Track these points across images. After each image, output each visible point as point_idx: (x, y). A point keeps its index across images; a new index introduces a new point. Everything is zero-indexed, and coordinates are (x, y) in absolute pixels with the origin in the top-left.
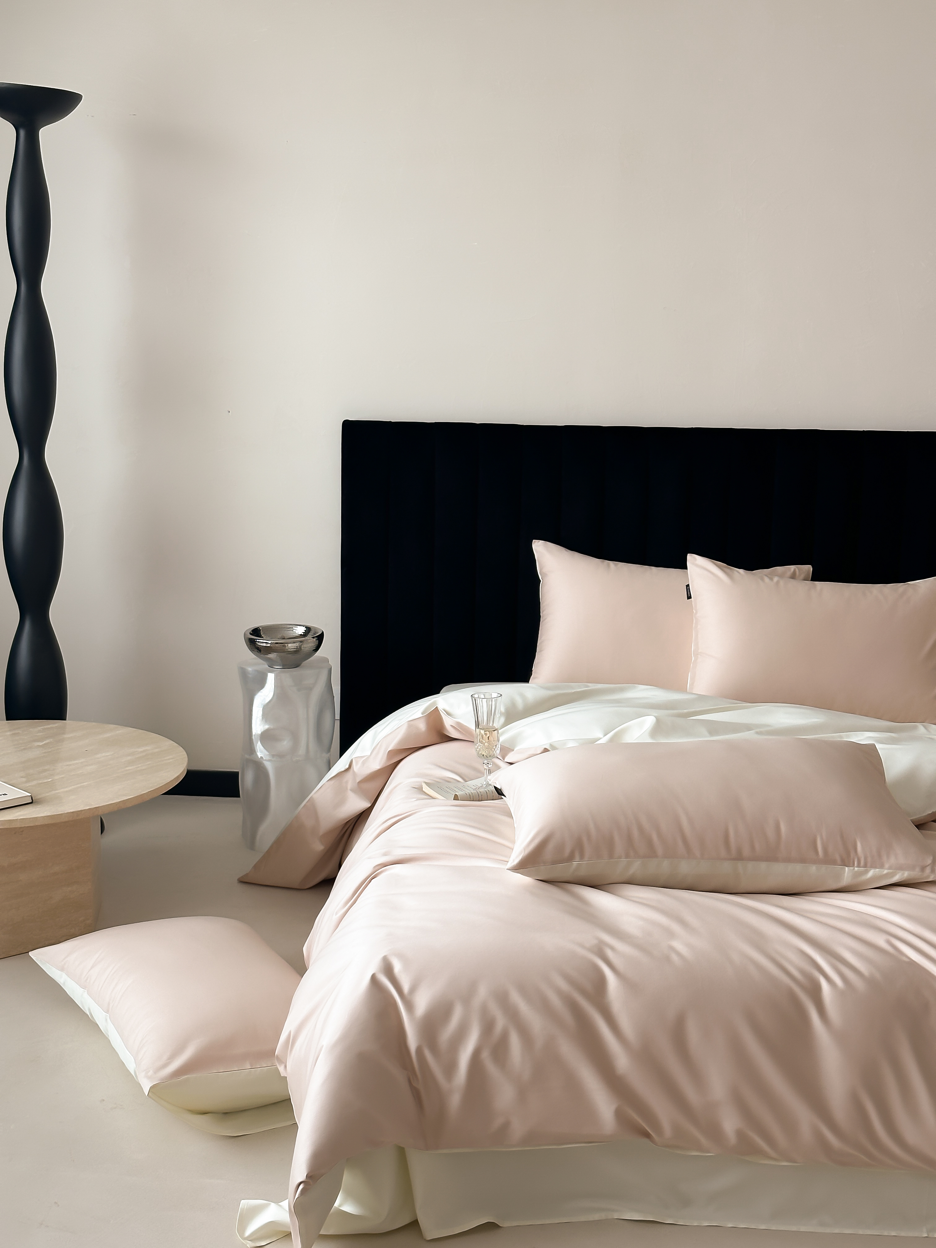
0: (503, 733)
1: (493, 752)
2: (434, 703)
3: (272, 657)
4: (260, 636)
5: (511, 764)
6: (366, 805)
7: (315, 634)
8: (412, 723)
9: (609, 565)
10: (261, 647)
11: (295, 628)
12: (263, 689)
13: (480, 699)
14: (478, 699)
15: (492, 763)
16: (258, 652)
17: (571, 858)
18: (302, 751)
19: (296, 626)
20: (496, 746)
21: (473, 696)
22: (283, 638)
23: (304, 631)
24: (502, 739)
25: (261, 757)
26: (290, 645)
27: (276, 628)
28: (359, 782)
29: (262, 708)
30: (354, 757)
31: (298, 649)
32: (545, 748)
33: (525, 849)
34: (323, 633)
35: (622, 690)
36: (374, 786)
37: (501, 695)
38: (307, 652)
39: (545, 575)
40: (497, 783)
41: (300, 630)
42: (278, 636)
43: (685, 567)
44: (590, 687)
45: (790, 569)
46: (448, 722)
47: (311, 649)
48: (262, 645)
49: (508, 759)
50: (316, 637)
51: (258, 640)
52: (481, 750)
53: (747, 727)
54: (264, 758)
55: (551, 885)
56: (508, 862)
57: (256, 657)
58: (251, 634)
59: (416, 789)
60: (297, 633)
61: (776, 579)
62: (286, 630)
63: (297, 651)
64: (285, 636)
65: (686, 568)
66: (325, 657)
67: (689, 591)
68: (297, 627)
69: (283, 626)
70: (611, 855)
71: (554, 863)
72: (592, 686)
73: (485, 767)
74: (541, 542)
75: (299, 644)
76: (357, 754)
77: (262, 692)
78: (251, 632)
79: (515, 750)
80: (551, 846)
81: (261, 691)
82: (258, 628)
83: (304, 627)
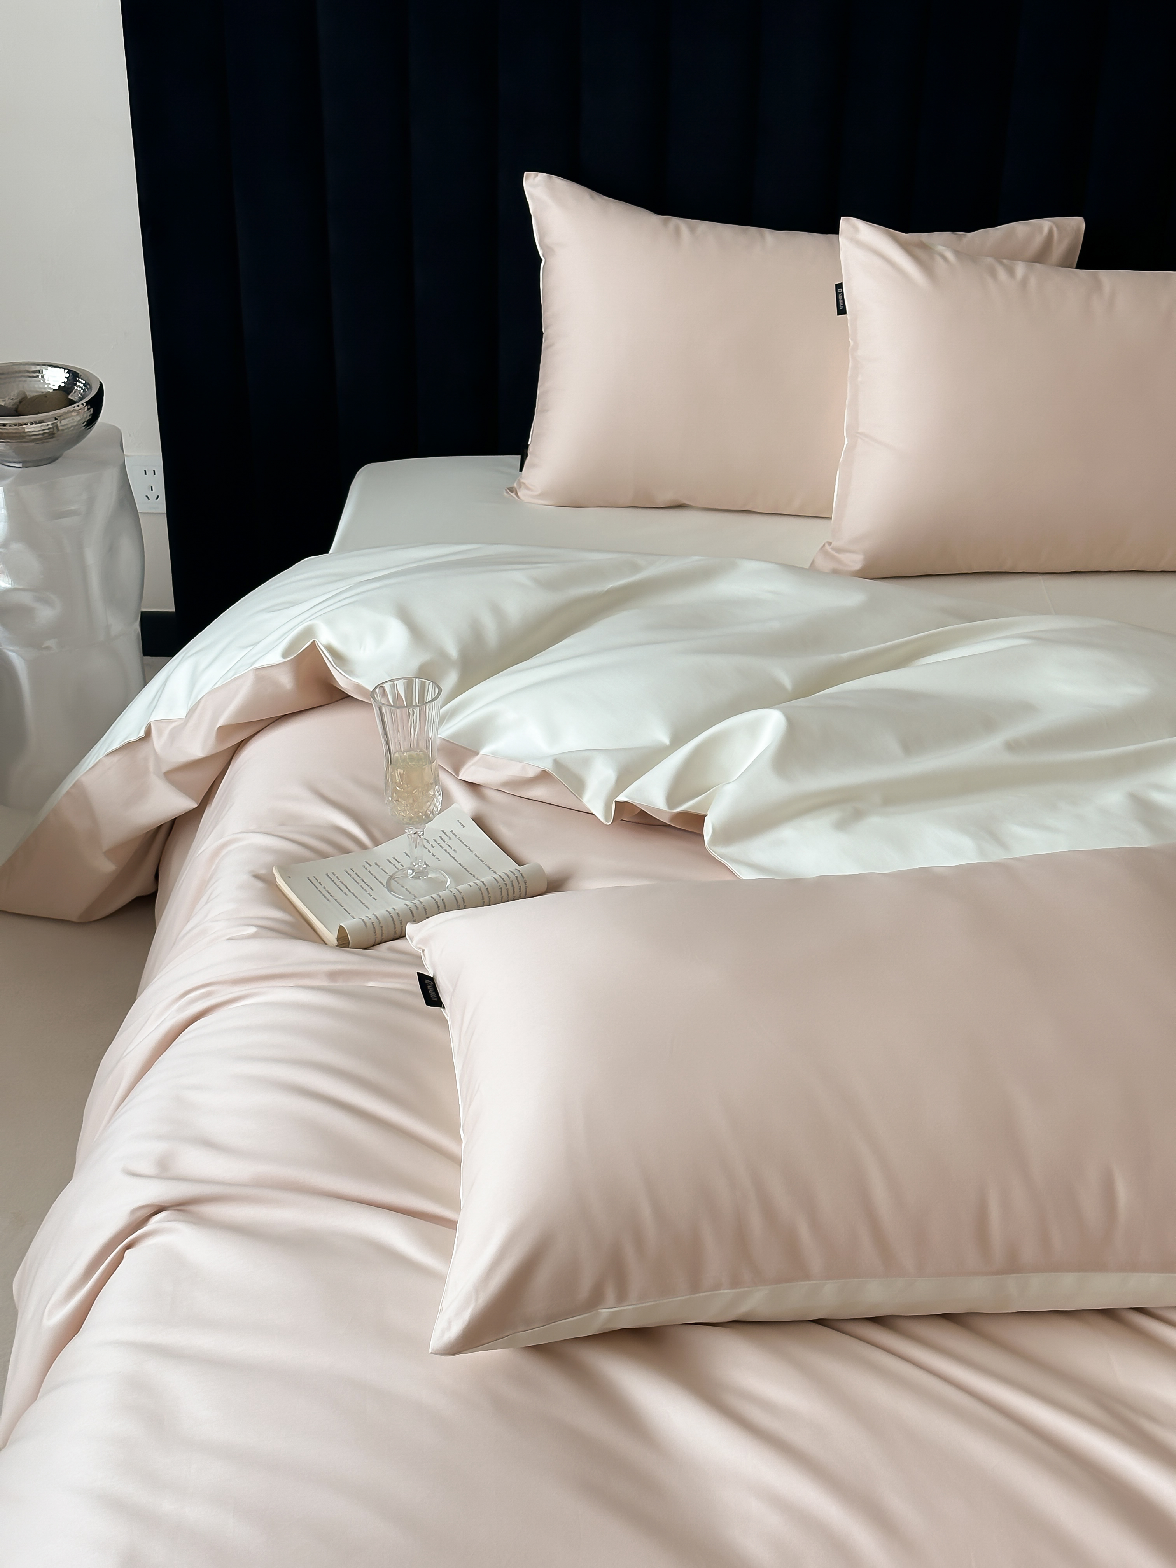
2: (309, 632)
6: (190, 804)
8: (263, 672)
11: (46, 373)
17: (595, 1300)
19: (49, 368)
23: (66, 380)
27: (8, 373)
28: (170, 770)
30: (153, 716)
36: (198, 777)
39: (549, 249)
40: (426, 952)
41: (60, 377)
45: (1041, 228)
46: (339, 678)
47: (77, 427)
50: (88, 401)
59: (263, 882)
60: (50, 387)
61: (1019, 270)
62: (27, 377)
63: (48, 435)
64: (26, 394)
67: (840, 297)
68: (52, 370)
69: (22, 368)
71: (553, 1318)
74: (541, 177)
76: (159, 714)
80: (543, 1278)
83: (66, 371)
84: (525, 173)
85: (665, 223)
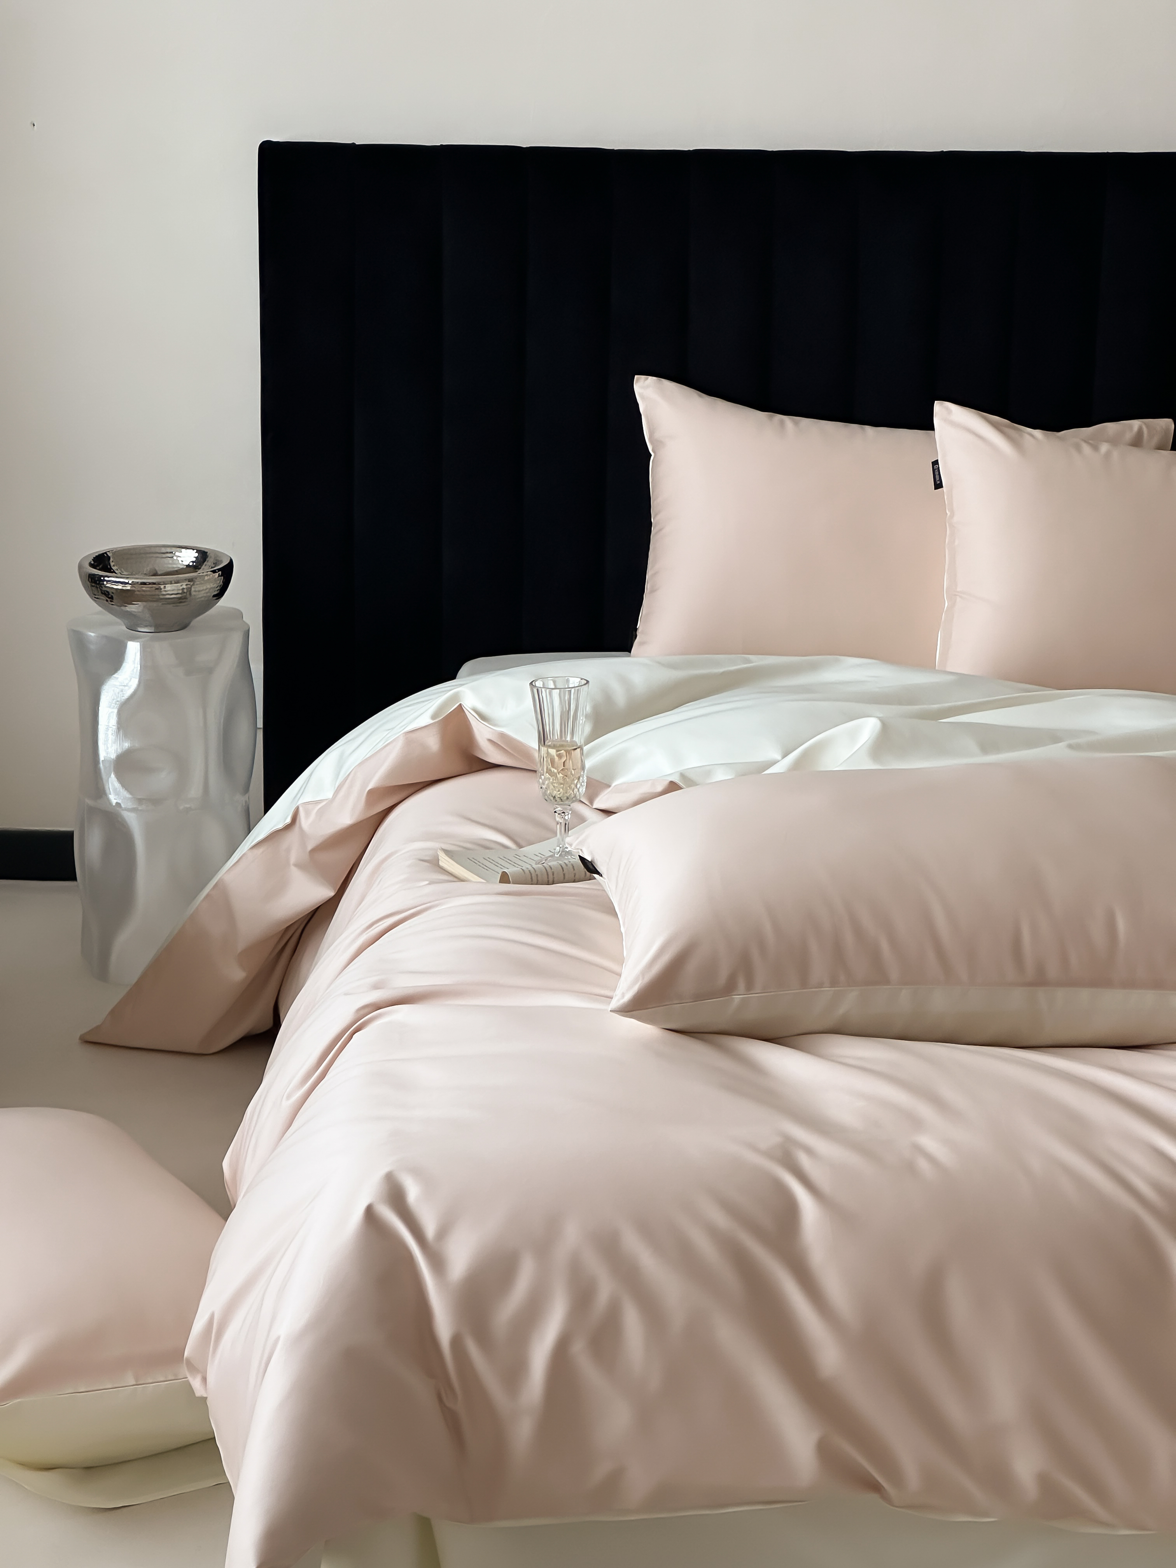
0: (591, 752)
1: (573, 791)
2: (456, 697)
3: (133, 610)
4: (109, 570)
5: (608, 812)
6: (326, 893)
7: (216, 564)
8: (413, 735)
9: (782, 423)
10: (114, 591)
11: (177, 554)
12: (119, 672)
13: (548, 690)
14: (543, 690)
15: (570, 812)
16: (107, 601)
17: (729, 988)
18: (195, 791)
19: (179, 549)
20: (579, 779)
21: (533, 683)
22: (155, 572)
23: (195, 560)
24: (588, 764)
25: (117, 803)
26: (169, 587)
27: (141, 554)
28: (314, 851)
29: (116, 711)
30: (300, 802)
31: (185, 594)
32: (671, 782)
33: (643, 973)
34: (231, 562)
35: (814, 667)
36: (342, 857)
37: (588, 682)
38: (203, 599)
39: (658, 443)
40: (584, 849)
41: (188, 557)
42: (145, 570)
43: (929, 426)
44: (752, 663)
45: (1131, 427)
46: (482, 733)
47: (209, 594)
48: (115, 587)
49: (602, 802)
50: (219, 570)
51: (106, 579)
52: (551, 787)
53: (1054, 737)
54: (123, 806)
55: (692, 1039)
56: (611, 998)
57: (100, 609)
58: (91, 565)
59: (428, 864)
60: (181, 562)
61: (1104, 448)
62: (157, 557)
63: (183, 598)
64: (157, 569)
65: (932, 428)
66: (235, 609)
67: (937, 473)
68: (181, 552)
69: (153, 550)
70: (804, 982)
71: (699, 997)
72: (757, 661)
73: (558, 819)
74: (651, 380)
75: (186, 585)
76: (307, 798)
77: (117, 678)
78: (92, 562)
79: (613, 785)
80: (691, 967)
81: (114, 676)
82: (106, 553)
83: (195, 551)
84: (636, 376)
85: (770, 418)
